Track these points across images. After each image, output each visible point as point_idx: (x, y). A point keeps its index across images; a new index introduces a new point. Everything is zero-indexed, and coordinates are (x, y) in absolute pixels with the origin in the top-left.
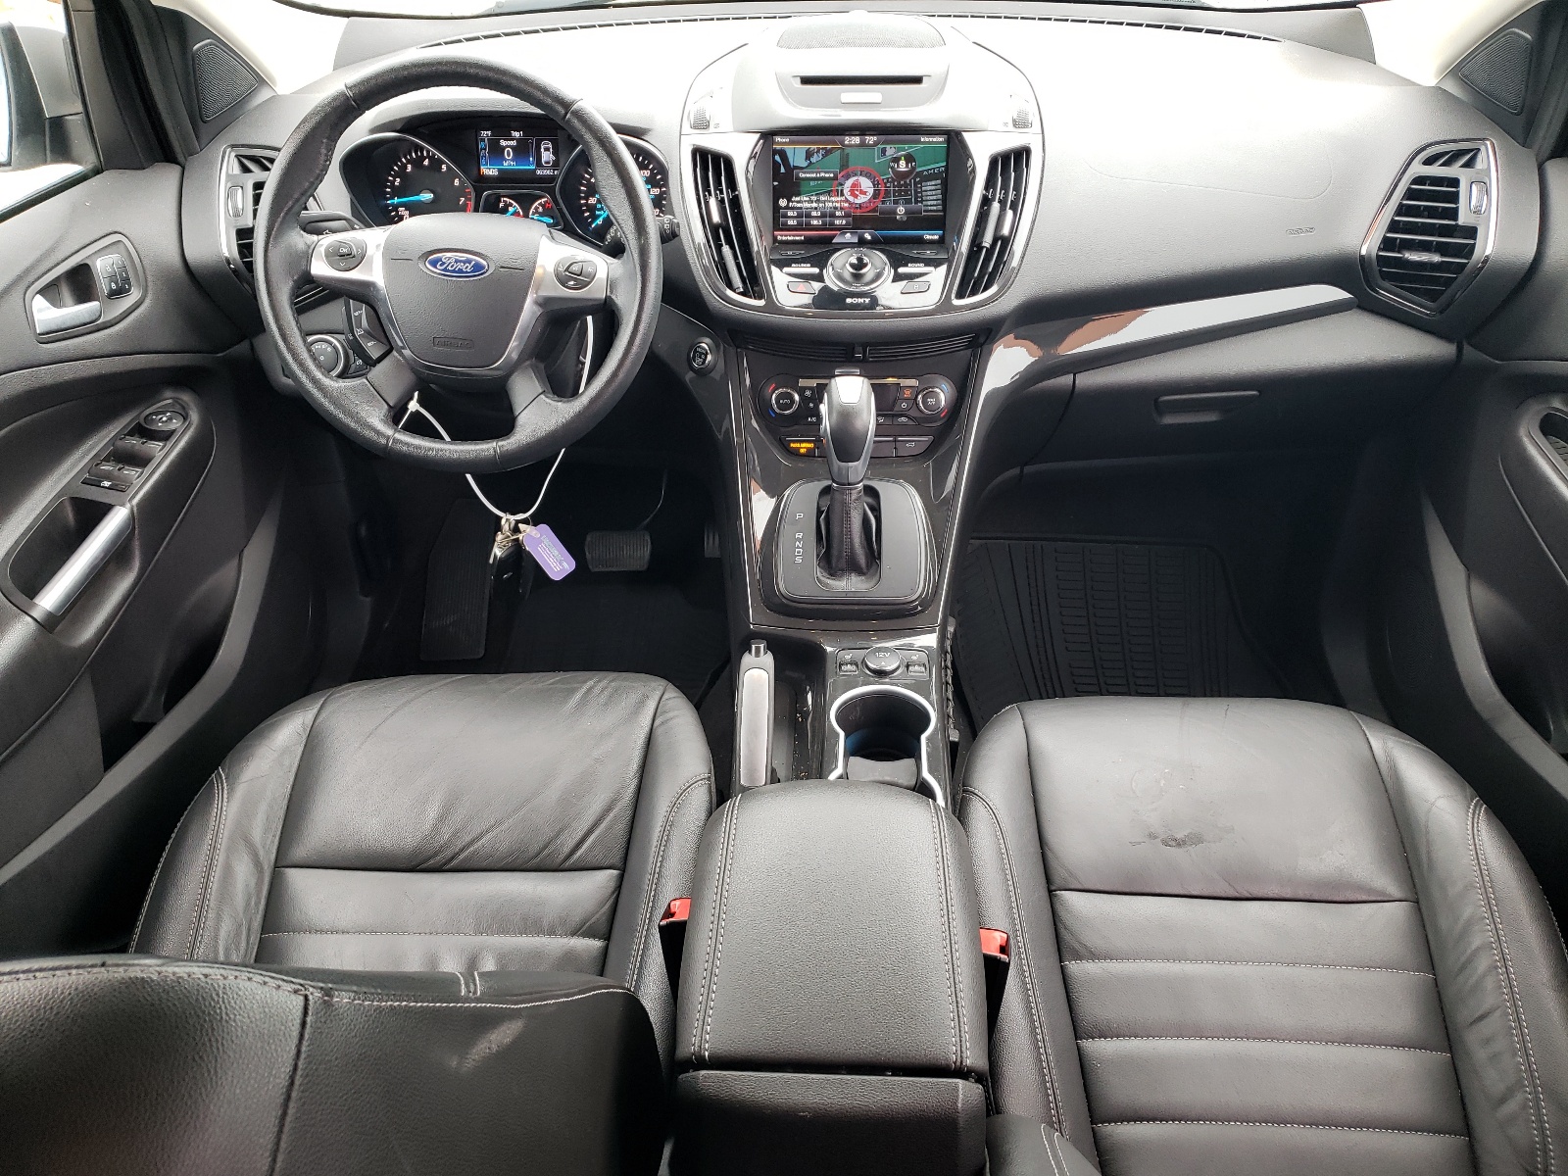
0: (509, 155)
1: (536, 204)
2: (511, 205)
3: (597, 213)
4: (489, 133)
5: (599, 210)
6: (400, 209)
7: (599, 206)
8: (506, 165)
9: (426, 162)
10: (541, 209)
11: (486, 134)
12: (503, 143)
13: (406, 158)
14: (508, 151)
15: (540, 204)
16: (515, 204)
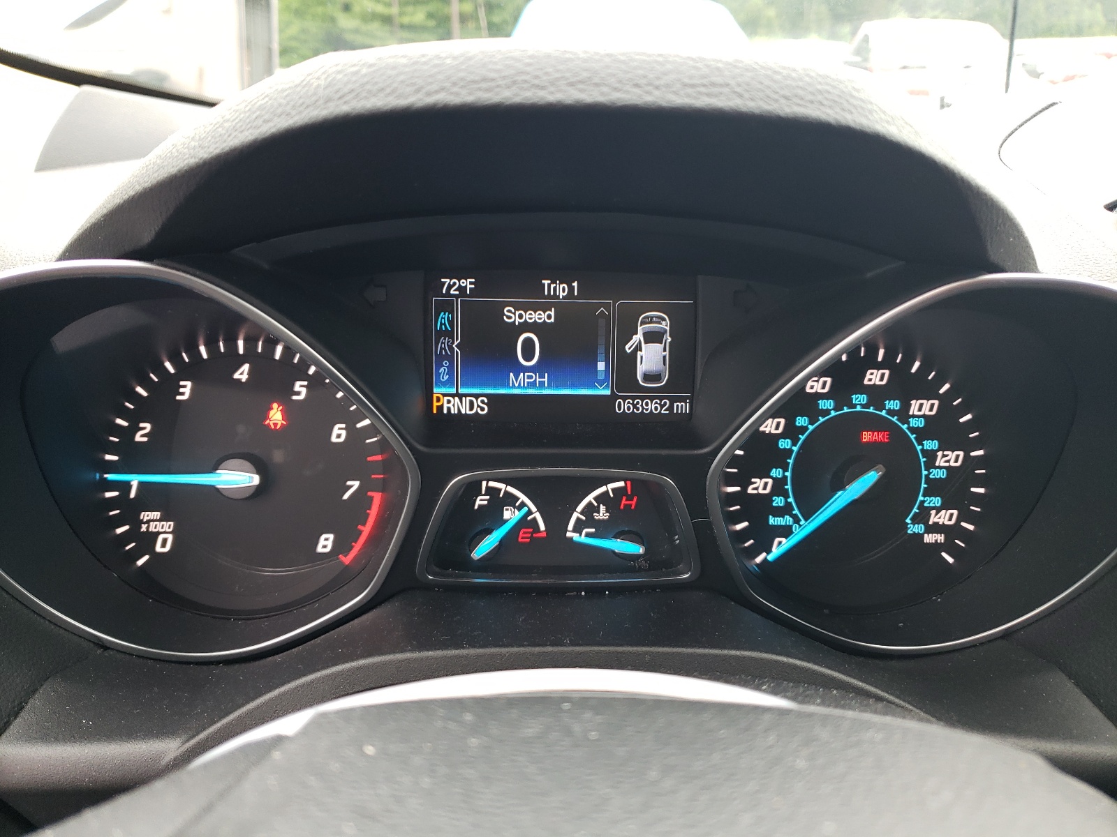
0: (528, 355)
1: (590, 498)
2: (511, 500)
3: (773, 521)
4: (468, 284)
5: (780, 512)
6: (145, 516)
7: (778, 501)
8: (519, 386)
9: (243, 374)
10: (602, 514)
11: (457, 285)
12: (512, 316)
13: (176, 360)
14: (528, 344)
15: (602, 499)
16: (523, 498)
